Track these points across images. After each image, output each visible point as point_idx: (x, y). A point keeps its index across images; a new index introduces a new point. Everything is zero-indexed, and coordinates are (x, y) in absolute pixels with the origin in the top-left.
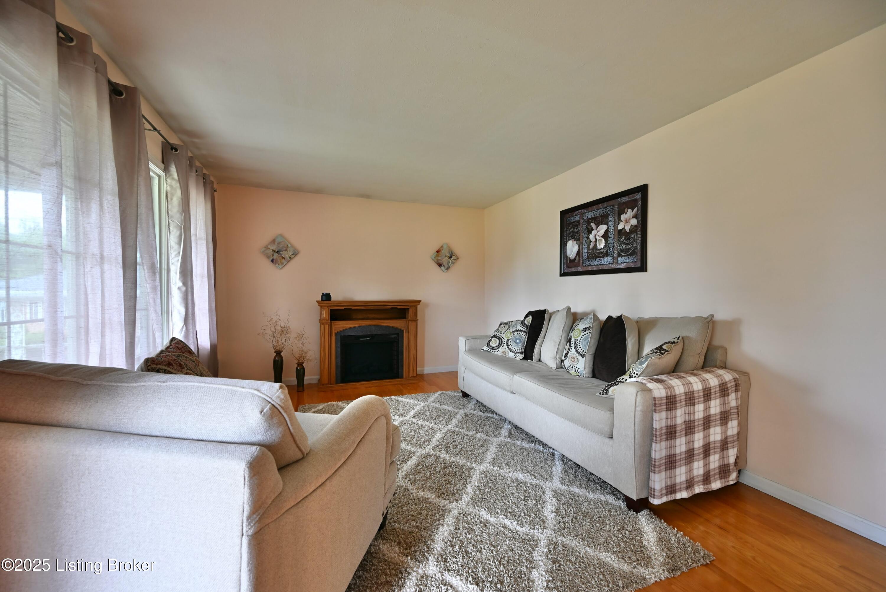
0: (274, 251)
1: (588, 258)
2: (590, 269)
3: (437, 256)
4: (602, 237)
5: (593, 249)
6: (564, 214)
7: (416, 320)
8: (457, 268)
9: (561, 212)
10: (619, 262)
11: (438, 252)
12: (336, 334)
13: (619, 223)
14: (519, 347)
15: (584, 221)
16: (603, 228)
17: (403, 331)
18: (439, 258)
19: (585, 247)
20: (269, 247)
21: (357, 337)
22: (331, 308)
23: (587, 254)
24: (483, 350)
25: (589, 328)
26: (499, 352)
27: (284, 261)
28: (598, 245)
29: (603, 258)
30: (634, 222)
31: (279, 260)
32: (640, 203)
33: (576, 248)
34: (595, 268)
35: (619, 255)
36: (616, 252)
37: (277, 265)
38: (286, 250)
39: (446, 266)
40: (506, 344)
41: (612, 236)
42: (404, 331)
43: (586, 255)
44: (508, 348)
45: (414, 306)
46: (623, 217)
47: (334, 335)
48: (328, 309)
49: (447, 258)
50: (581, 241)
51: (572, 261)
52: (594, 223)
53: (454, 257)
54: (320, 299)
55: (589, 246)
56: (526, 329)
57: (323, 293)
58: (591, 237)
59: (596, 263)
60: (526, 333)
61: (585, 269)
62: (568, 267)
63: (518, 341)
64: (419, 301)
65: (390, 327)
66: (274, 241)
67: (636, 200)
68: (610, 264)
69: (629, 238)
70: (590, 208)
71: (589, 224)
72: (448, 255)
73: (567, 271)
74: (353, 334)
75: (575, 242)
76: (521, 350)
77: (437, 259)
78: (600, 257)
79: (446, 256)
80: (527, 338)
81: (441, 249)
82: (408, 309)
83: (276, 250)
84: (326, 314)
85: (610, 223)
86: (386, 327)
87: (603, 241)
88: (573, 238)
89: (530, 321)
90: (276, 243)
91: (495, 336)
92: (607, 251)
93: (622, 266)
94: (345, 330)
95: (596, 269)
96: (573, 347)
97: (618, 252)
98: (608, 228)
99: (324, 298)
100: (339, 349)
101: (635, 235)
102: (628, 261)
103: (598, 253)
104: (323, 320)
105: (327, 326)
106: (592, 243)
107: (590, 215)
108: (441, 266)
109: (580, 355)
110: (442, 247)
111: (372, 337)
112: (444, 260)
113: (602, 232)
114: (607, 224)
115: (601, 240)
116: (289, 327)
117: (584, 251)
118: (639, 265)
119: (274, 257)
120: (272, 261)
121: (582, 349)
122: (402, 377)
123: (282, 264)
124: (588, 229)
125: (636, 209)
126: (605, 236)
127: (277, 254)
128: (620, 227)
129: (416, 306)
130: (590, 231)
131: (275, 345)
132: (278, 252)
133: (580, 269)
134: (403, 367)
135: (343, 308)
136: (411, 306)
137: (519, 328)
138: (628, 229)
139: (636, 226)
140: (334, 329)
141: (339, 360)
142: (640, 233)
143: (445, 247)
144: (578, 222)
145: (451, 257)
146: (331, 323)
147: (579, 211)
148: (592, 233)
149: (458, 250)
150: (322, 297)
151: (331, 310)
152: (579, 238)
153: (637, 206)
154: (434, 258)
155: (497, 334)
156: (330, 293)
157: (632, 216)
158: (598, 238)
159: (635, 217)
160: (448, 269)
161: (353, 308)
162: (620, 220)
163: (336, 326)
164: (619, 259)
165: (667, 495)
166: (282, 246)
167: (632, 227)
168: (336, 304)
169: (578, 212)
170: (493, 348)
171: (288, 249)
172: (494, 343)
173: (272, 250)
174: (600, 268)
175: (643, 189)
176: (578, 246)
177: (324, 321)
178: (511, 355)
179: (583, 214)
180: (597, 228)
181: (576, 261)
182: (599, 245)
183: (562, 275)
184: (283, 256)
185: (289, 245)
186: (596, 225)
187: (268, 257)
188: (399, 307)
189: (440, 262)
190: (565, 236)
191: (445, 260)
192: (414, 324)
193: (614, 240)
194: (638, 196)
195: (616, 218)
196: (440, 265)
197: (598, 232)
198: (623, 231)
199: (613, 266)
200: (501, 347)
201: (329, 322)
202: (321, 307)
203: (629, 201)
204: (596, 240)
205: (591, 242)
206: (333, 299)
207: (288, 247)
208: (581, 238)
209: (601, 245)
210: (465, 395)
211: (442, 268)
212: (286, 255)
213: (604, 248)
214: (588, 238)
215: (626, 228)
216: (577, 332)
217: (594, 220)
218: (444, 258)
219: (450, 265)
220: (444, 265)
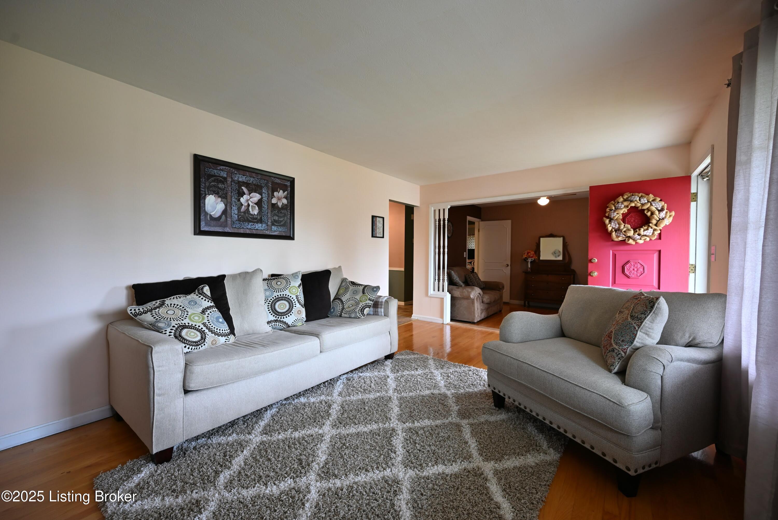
1: (239, 220)
2: (242, 231)
4: (256, 204)
5: (244, 212)
6: (200, 160)
9: (194, 155)
10: (273, 230)
13: (272, 198)
15: (233, 181)
16: (256, 197)
19: (234, 208)
23: (238, 216)
25: (301, 284)
26: (208, 344)
28: (250, 210)
29: (257, 223)
30: (285, 201)
32: (289, 189)
33: (221, 206)
34: (248, 232)
35: (273, 224)
36: (270, 221)
41: (266, 207)
43: (236, 217)
46: (276, 194)
50: (229, 200)
51: (215, 219)
52: (246, 187)
55: (239, 209)
58: (243, 200)
59: (249, 227)
61: (236, 231)
62: (209, 225)
67: (286, 186)
68: (264, 230)
69: (281, 213)
70: (242, 172)
71: (240, 187)
73: (206, 229)
75: (220, 199)
78: (254, 222)
80: (220, 313)
85: (263, 194)
87: (257, 208)
88: (216, 193)
89: (209, 293)
91: (184, 327)
92: (261, 218)
93: (275, 233)
95: (250, 232)
97: (272, 222)
98: (262, 198)
101: (286, 212)
102: (280, 230)
103: (251, 218)
106: (243, 207)
107: (242, 178)
113: (255, 200)
114: (261, 194)
115: (255, 207)
117: (232, 211)
118: (288, 234)
124: (239, 191)
125: (286, 192)
126: (259, 203)
128: (274, 201)
130: (242, 194)
133: (227, 230)
137: (207, 304)
138: (280, 205)
139: (286, 205)
142: (289, 211)
144: (225, 179)
147: (227, 168)
148: (244, 197)
152: (226, 196)
153: (287, 190)
157: (283, 196)
158: (251, 204)
159: (286, 198)
162: (273, 196)
164: (273, 227)
167: (284, 205)
169: (224, 167)
170: (196, 344)
172: (193, 336)
174: (254, 232)
175: (292, 181)
176: (224, 205)
178: (222, 340)
179: (232, 173)
180: (250, 194)
181: (222, 220)
182: (253, 211)
183: (196, 233)
186: (249, 190)
190: (202, 187)
193: (268, 211)
194: (288, 184)
195: (270, 193)
197: (251, 198)
198: (276, 205)
199: (268, 233)
200: (205, 337)
203: (280, 184)
204: (249, 205)
205: (242, 205)
208: (229, 197)
209: (255, 211)
213: (257, 214)
214: (239, 200)
215: (279, 204)
217: (247, 185)
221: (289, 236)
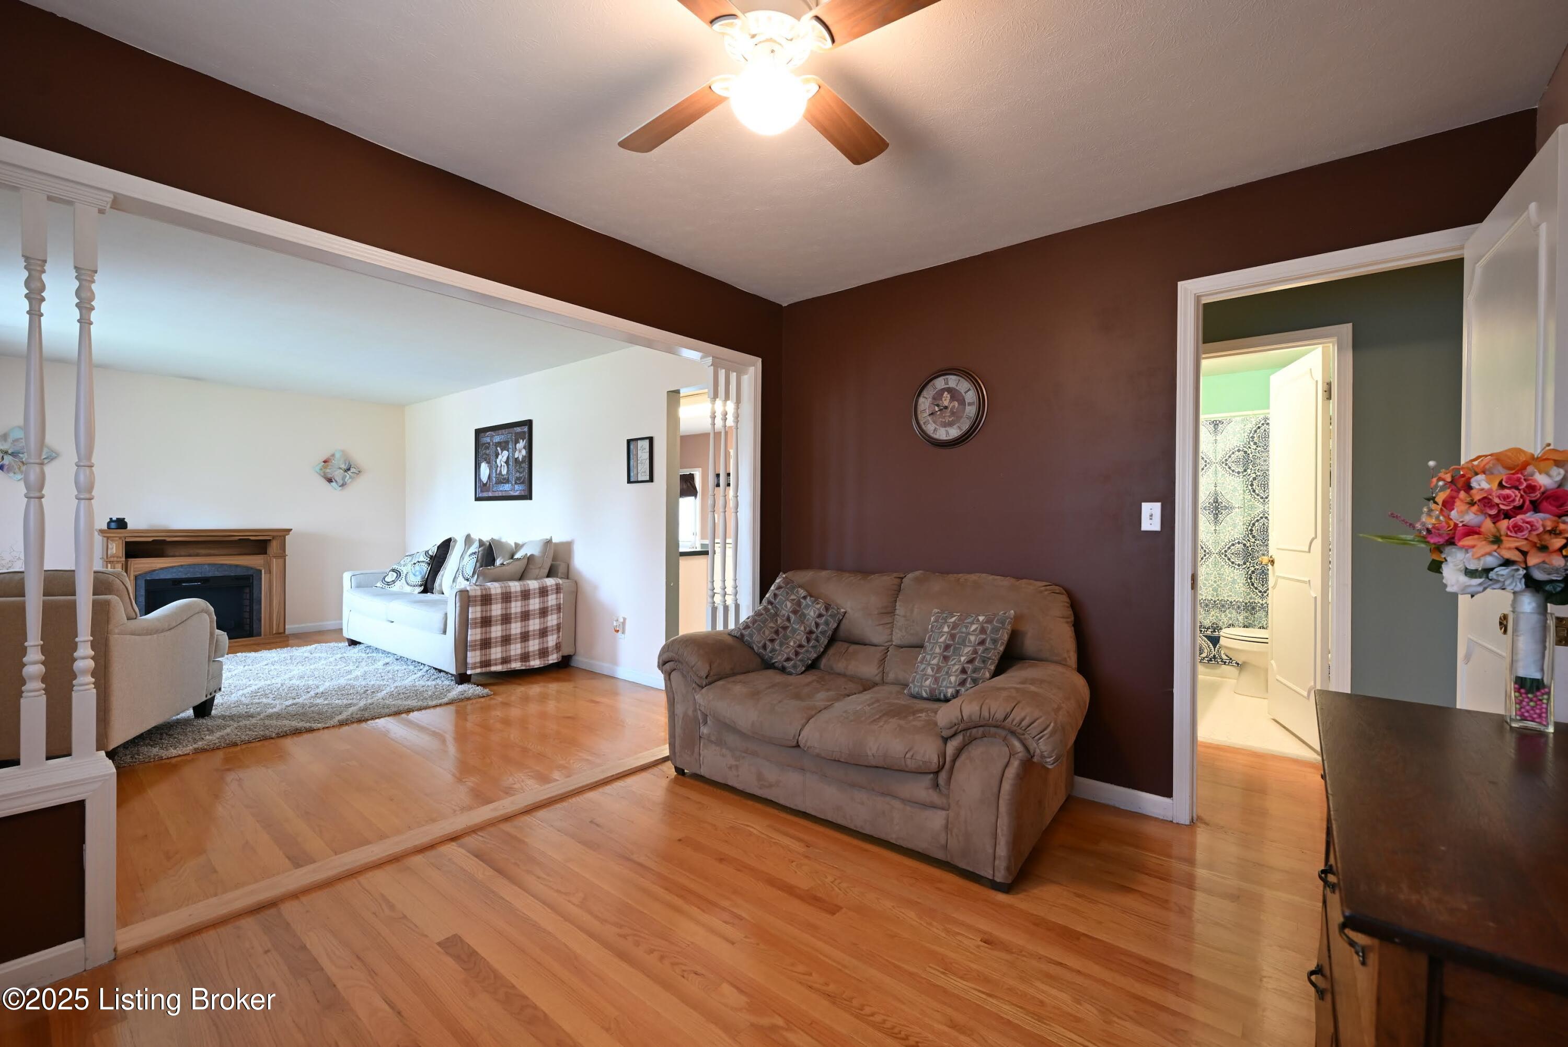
0: (5, 452)
1: (496, 483)
2: (496, 494)
3: (325, 467)
5: (499, 474)
6: (479, 433)
7: (282, 555)
8: (358, 487)
9: (475, 430)
11: (325, 462)
12: (136, 577)
14: (418, 579)
15: (493, 443)
17: (261, 571)
18: (328, 471)
19: (494, 471)
21: (176, 582)
22: (126, 540)
24: (376, 586)
25: (475, 553)
26: (396, 588)
31: (16, 467)
33: (486, 472)
34: (500, 494)
37: (11, 475)
39: (341, 482)
40: (404, 579)
42: (263, 571)
44: (406, 581)
45: (280, 536)
47: (132, 577)
48: (121, 542)
49: (342, 471)
51: (485, 485)
53: (352, 470)
54: (105, 527)
56: (428, 560)
57: (111, 519)
59: (501, 489)
60: (428, 564)
61: (494, 494)
62: (482, 491)
63: (417, 573)
64: (288, 531)
65: (237, 566)
66: (4, 437)
67: (524, 432)
70: (497, 432)
72: (343, 466)
73: (480, 495)
74: (169, 576)
75: (486, 465)
76: (421, 583)
77: (324, 472)
79: (340, 468)
80: (429, 569)
81: (331, 458)
82: (270, 540)
83: (10, 452)
84: (116, 549)
86: (230, 566)
88: (484, 460)
89: (436, 551)
90: (10, 440)
91: (393, 570)
93: (517, 493)
94: (154, 571)
99: (113, 525)
104: (111, 557)
105: (119, 566)
107: (497, 439)
108: (332, 482)
110: (333, 455)
111: (205, 580)
112: (336, 473)
113: (505, 459)
114: (508, 451)
119: (6, 462)
122: (259, 634)
123: (23, 472)
125: (525, 441)
127: (11, 457)
129: (284, 536)
130: (497, 455)
132: (15, 454)
133: (490, 494)
134: (260, 620)
135: (151, 539)
136: (274, 537)
137: (422, 559)
139: (525, 456)
140: (132, 569)
143: (338, 455)
144: (488, 444)
145: (349, 469)
146: (126, 562)
147: (490, 433)
149: (361, 460)
150: (109, 524)
151: (126, 542)
153: (525, 438)
154: (318, 471)
155: (397, 567)
156: (124, 519)
160: (343, 485)
161: (169, 539)
163: (136, 566)
165: (481, 667)
166: (21, 445)
168: (137, 535)
169: (487, 433)
170: (388, 584)
172: (391, 577)
174: (504, 494)
175: (529, 423)
177: (112, 559)
178: (408, 589)
179: (492, 436)
181: (488, 485)
183: (476, 499)
184: (24, 460)
188: (253, 538)
189: (329, 476)
190: (478, 456)
191: (338, 474)
192: (281, 561)
194: (526, 429)
196: (330, 480)
200: (398, 581)
201: (124, 559)
202: (108, 538)
206: (130, 527)
210: (353, 643)
211: (334, 484)
217: (498, 444)
218: (335, 471)
219: (346, 480)
220: (336, 481)
221: (527, 495)
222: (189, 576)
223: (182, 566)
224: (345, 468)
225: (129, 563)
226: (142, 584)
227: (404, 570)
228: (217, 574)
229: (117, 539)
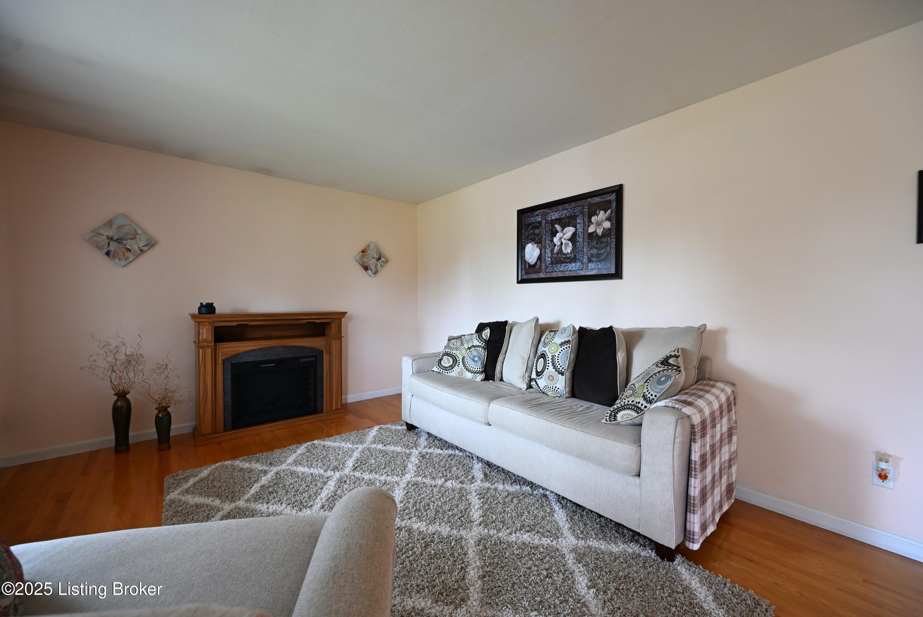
0: (111, 239)
1: (552, 263)
2: (554, 275)
3: (363, 257)
4: (569, 240)
5: (557, 253)
6: (521, 213)
7: (339, 337)
8: (386, 272)
9: (518, 211)
10: (589, 268)
11: (363, 252)
12: (224, 361)
13: (589, 226)
14: (478, 366)
15: (547, 222)
16: (570, 231)
17: (322, 351)
18: (365, 260)
19: (548, 251)
20: (102, 231)
21: (256, 364)
22: (215, 325)
23: (551, 259)
24: (433, 371)
25: (568, 342)
26: (454, 373)
27: (131, 256)
28: (563, 249)
29: (570, 263)
30: (607, 225)
31: (120, 253)
32: (614, 204)
33: (537, 252)
34: (560, 275)
35: (590, 261)
36: (586, 257)
37: (117, 261)
38: (132, 239)
39: (374, 270)
40: (461, 363)
41: (581, 240)
42: (324, 352)
43: (550, 260)
44: (465, 367)
45: (337, 319)
46: (594, 219)
47: (220, 362)
48: (210, 326)
49: (375, 260)
50: (543, 244)
51: (532, 266)
52: (559, 224)
53: (382, 259)
54: (196, 311)
55: (552, 251)
56: (484, 344)
57: (201, 304)
58: (556, 240)
59: (562, 269)
60: (484, 349)
61: (549, 275)
62: (526, 273)
63: (476, 359)
64: (344, 313)
65: (304, 347)
66: (110, 223)
67: (610, 202)
68: (578, 270)
69: (602, 242)
70: (554, 208)
71: (553, 226)
72: (376, 256)
73: (525, 277)
74: (251, 360)
75: (536, 245)
76: (481, 370)
77: (362, 261)
78: (567, 263)
79: (374, 258)
80: (486, 354)
81: (368, 248)
82: (330, 323)
83: (115, 238)
84: (207, 333)
85: (578, 226)
86: (299, 348)
87: (571, 244)
88: (533, 240)
89: (489, 335)
90: (115, 227)
91: (447, 354)
92: (575, 256)
93: (593, 273)
94: (238, 354)
95: (562, 275)
96: (551, 364)
97: (589, 257)
98: (576, 230)
99: (203, 310)
100: (229, 383)
101: (609, 239)
102: (600, 266)
103: (563, 258)
104: (203, 342)
105: (209, 351)
106: (556, 247)
107: (554, 215)
108: (368, 269)
109: (559, 373)
110: (368, 246)
111: (279, 362)
112: (371, 262)
113: (569, 235)
114: (575, 226)
115: (568, 244)
116: (141, 355)
117: (546, 255)
118: (613, 271)
119: (112, 248)
120: (108, 254)
121: (561, 366)
122: (322, 411)
123: (127, 258)
124: (552, 231)
125: (609, 211)
126: (573, 239)
127: (116, 244)
128: (591, 229)
129: (340, 319)
130: (554, 233)
131: (116, 383)
132: (119, 241)
133: (542, 275)
134: (323, 397)
135: (235, 324)
136: (333, 319)
137: (476, 343)
138: (600, 232)
139: (609, 229)
140: (220, 354)
141: (229, 397)
142: (614, 236)
143: (372, 246)
144: (540, 223)
145: (379, 259)
146: (215, 346)
147: (541, 211)
148: (557, 236)
149: (388, 250)
150: (200, 309)
151: (215, 327)
152: (541, 241)
153: (610, 208)
154: (358, 260)
155: (449, 351)
156: (213, 303)
157: (605, 218)
158: (564, 241)
159: (609, 219)
160: (375, 273)
161: (251, 323)
162: (590, 222)
163: (223, 350)
164: (590, 264)
165: (702, 535)
166: (125, 231)
167: (605, 230)
168: (223, 319)
169: (539, 211)
170: (445, 368)
171: (138, 237)
172: (447, 362)
173: (107, 237)
174: (567, 274)
175: (618, 190)
176: (539, 250)
177: (203, 344)
178: (469, 375)
179: (546, 214)
180: (563, 230)
181: (537, 266)
182: (566, 249)
183: (518, 282)
184: (128, 247)
185: (139, 231)
186: (561, 227)
187: (100, 248)
188: (317, 321)
189: (366, 264)
190: (523, 238)
191: (372, 263)
192: (338, 342)
193: (584, 244)
194: (613, 197)
195: (586, 220)
196: (366, 268)
197: (564, 234)
198: (594, 234)
199: (582, 273)
200: (456, 366)
201: (213, 344)
202: (199, 323)
203: (601, 202)
204: (562, 243)
205: (555, 245)
206: (218, 311)
207: (136, 233)
208: (543, 242)
209: (568, 249)
210: (411, 428)
211: (369, 271)
212: (134, 245)
213: (571, 252)
214: (552, 241)
215: (598, 231)
216: (553, 346)
217: (559, 221)
218: (371, 260)
219: (378, 268)
220: (371, 269)
221: (618, 274)
222: (267, 358)
223: (261, 349)
224: (377, 257)
225: (218, 347)
226: (229, 366)
227: (459, 355)
228: (289, 356)
229: (207, 323)
